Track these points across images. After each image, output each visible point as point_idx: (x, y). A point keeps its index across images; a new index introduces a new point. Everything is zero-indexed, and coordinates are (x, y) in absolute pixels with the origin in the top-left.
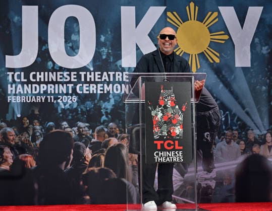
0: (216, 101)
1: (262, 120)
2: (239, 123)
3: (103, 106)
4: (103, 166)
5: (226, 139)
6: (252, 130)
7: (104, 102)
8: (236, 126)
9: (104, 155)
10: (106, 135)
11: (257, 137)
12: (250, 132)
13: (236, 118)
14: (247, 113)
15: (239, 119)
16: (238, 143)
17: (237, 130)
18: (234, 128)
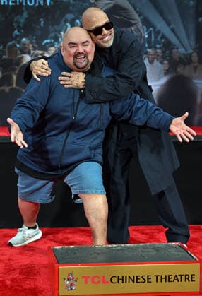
0: (139, 16)
1: (189, 38)
2: (163, 41)
3: (15, 19)
4: (14, 86)
5: (149, 58)
6: (177, 48)
7: (17, 15)
8: (160, 44)
9: (15, 74)
10: (19, 52)
11: (182, 56)
12: (174, 51)
13: (160, 36)
14: (173, 30)
15: (163, 37)
16: (162, 63)
17: (160, 48)
18: (158, 46)
